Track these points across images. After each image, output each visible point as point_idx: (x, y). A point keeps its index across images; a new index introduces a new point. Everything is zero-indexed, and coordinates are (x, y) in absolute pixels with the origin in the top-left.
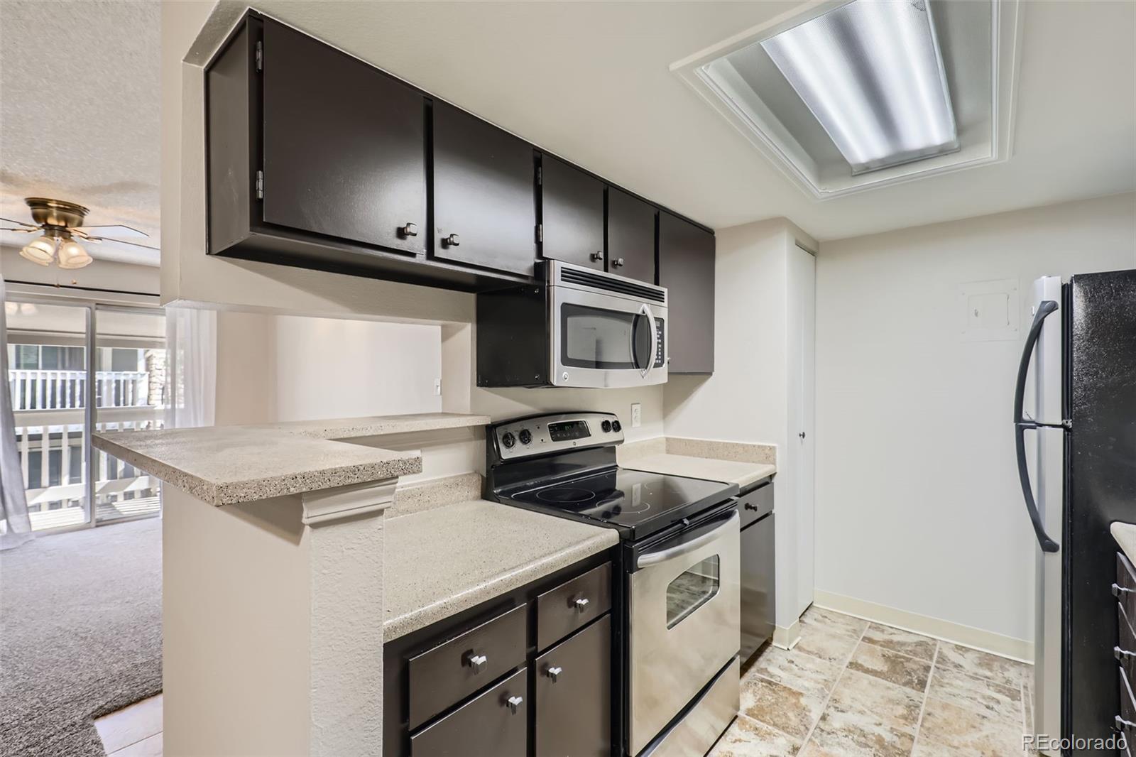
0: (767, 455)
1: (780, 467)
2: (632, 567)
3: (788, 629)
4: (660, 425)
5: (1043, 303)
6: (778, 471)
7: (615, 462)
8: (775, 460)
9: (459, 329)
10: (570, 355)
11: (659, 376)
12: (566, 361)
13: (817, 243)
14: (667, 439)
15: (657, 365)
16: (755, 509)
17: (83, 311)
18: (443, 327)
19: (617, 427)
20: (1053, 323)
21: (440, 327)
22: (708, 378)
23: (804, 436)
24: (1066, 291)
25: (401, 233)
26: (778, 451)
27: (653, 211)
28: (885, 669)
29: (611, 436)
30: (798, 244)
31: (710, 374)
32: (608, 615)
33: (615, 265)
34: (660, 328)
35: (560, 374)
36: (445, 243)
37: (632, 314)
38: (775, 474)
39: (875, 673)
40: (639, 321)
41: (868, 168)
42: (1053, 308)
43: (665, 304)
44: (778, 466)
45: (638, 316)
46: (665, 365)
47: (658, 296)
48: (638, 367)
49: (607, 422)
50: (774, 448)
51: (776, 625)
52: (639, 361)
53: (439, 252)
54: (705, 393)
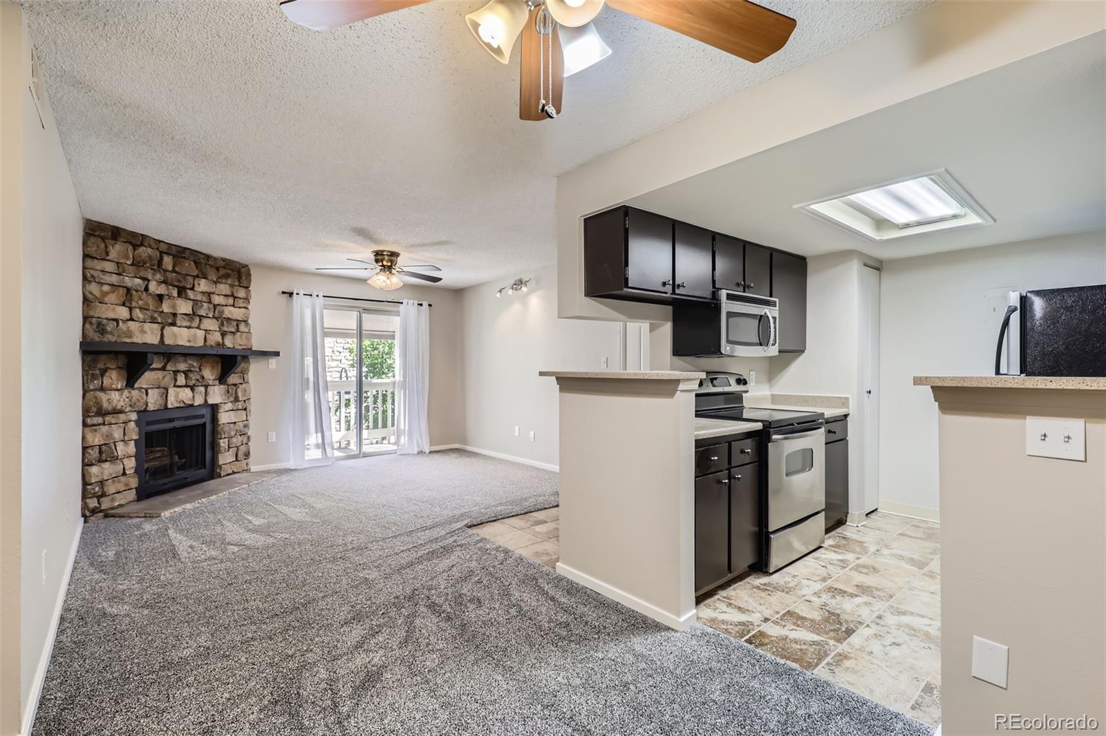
0: (845, 402)
1: (852, 409)
2: (769, 440)
3: (857, 513)
4: (767, 386)
5: (1010, 307)
6: (850, 413)
7: (742, 403)
8: (848, 405)
9: (663, 325)
10: (730, 338)
11: (773, 351)
12: (728, 341)
13: (881, 262)
14: (772, 395)
15: (773, 345)
16: (835, 432)
17: (355, 314)
18: (651, 324)
19: (745, 382)
20: (1015, 319)
21: (648, 324)
22: (801, 355)
23: (870, 392)
24: (1024, 300)
25: (664, 284)
26: (850, 400)
27: (768, 252)
28: (924, 536)
29: (741, 388)
30: (865, 265)
31: (804, 351)
32: (757, 463)
33: (749, 287)
34: (775, 323)
35: (725, 348)
36: (679, 286)
37: (757, 315)
38: (848, 414)
39: (920, 539)
40: (762, 319)
41: (909, 225)
42: (1015, 309)
43: (777, 308)
44: (850, 408)
45: (761, 316)
46: (777, 344)
47: (774, 304)
48: (761, 345)
49: (739, 379)
50: (848, 398)
51: (850, 511)
52: (763, 341)
53: (677, 291)
54: (798, 365)
